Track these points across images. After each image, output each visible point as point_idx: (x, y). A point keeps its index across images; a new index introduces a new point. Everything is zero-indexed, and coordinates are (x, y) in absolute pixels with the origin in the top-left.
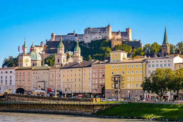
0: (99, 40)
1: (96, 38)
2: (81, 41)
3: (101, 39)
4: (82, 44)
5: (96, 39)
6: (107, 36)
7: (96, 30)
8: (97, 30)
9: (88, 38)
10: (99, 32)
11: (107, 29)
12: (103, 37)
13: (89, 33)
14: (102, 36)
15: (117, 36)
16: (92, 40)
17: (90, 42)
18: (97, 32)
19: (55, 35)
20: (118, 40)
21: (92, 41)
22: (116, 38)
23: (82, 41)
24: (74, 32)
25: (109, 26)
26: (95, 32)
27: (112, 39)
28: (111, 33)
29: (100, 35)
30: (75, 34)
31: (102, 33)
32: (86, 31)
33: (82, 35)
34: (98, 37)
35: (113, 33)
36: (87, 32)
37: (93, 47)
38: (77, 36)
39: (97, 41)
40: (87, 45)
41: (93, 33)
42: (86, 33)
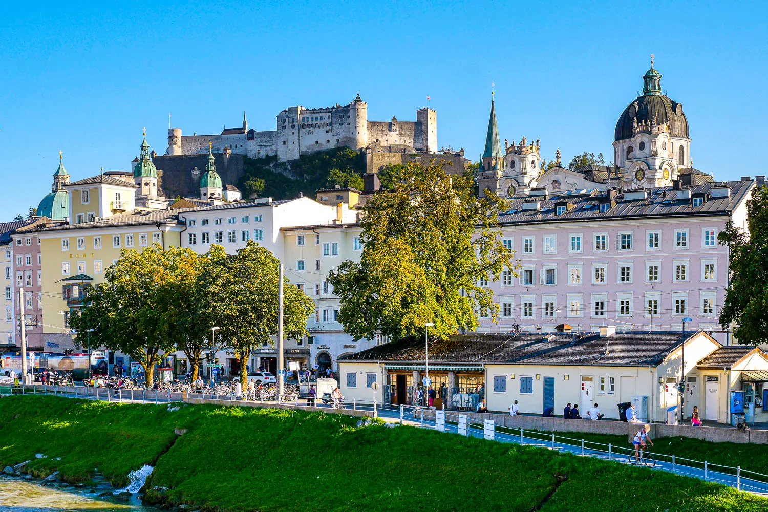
0: (328, 152)
1: (317, 142)
2: (267, 156)
3: (332, 145)
4: (271, 165)
5: (317, 149)
6: (352, 136)
7: (314, 115)
8: (319, 115)
9: (290, 144)
10: (327, 125)
11: (351, 113)
12: (338, 140)
13: (293, 126)
14: (336, 138)
15: (385, 138)
16: (304, 149)
17: (297, 157)
18: (319, 122)
19: (179, 133)
20: (389, 149)
21: (303, 156)
22: (383, 143)
23: (271, 154)
24: (244, 122)
25: (358, 100)
26: (314, 122)
27: (368, 148)
28: (366, 126)
29: (330, 134)
30: (247, 130)
31: (336, 126)
32: (284, 121)
33: (271, 132)
34: (323, 141)
35: (373, 125)
36: (286, 124)
37: (305, 175)
38: (252, 138)
39: (319, 153)
40: (285, 169)
41: (308, 126)
42: (284, 127)
